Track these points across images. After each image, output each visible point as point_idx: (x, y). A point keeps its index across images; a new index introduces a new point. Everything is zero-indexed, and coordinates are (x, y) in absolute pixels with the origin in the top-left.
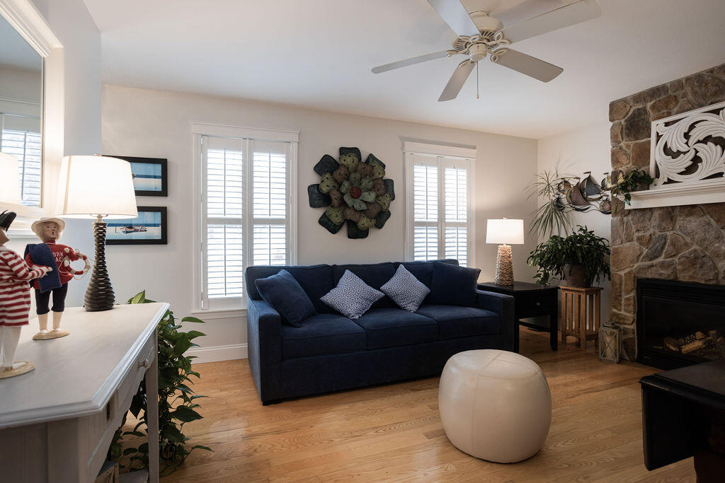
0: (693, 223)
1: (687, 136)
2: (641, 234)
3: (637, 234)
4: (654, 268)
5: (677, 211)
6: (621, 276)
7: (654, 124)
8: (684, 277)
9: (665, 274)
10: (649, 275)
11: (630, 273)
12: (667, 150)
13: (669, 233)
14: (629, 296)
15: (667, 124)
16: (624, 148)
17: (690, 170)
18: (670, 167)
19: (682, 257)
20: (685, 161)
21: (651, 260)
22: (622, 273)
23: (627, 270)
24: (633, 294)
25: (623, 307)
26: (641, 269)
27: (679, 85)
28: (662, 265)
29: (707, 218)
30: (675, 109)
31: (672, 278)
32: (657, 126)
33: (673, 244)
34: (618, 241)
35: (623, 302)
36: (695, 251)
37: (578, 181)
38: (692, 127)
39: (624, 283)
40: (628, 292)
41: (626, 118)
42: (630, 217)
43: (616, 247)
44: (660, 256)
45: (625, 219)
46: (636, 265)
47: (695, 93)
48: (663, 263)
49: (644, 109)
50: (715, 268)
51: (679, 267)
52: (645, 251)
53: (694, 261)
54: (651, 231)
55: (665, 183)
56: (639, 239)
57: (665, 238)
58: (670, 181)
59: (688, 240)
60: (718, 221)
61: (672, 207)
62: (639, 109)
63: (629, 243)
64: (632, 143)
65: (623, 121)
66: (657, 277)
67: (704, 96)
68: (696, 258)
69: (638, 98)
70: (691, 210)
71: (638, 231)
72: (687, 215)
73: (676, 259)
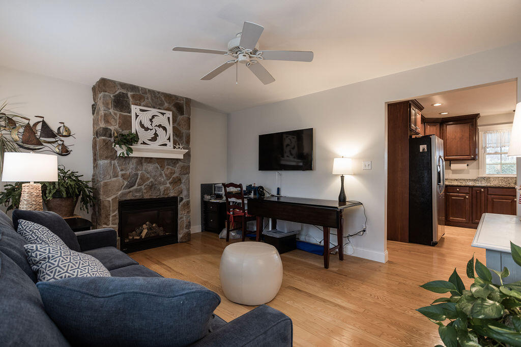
0: (150, 167)
1: (151, 120)
2: (123, 172)
3: (120, 173)
4: (131, 193)
5: (143, 161)
6: (109, 201)
7: (133, 107)
8: (147, 196)
9: (138, 195)
10: (129, 197)
11: (116, 198)
12: (142, 126)
13: (139, 173)
14: (114, 213)
15: (140, 110)
16: (112, 113)
17: (154, 139)
18: (144, 136)
19: (146, 185)
20: (151, 134)
21: (129, 188)
22: (110, 199)
23: (113, 197)
24: (117, 212)
25: (111, 223)
26: (123, 194)
27: (145, 91)
28: (137, 191)
29: (157, 165)
30: (143, 103)
31: (141, 197)
32: (135, 109)
33: (141, 178)
34: (108, 177)
35: (111, 219)
36: (152, 182)
37: (27, 122)
38: (153, 117)
39: (111, 205)
40: (114, 211)
41: (114, 94)
42: (116, 162)
43: (106, 181)
44: (135, 185)
45: (113, 162)
46: (120, 193)
47: (152, 99)
48: (137, 189)
49: (127, 94)
50: (160, 190)
51: (145, 191)
52: (126, 183)
53: (151, 187)
54: (130, 170)
55: (142, 144)
56: (123, 175)
57: (137, 175)
58: (144, 143)
59: (148, 176)
60: (161, 167)
61: (142, 158)
62: (123, 93)
63: (115, 178)
64: (118, 113)
65: (112, 96)
66: (133, 198)
67: (156, 104)
68: (152, 185)
69: (123, 85)
70: (150, 160)
71: (122, 170)
72: (148, 163)
73: (143, 187)
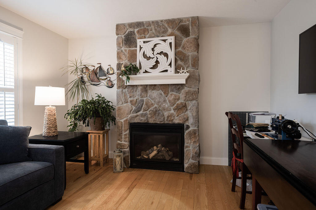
0: (155, 94)
1: (153, 49)
2: (132, 99)
3: (130, 99)
4: (138, 117)
5: (148, 88)
6: (122, 122)
7: (138, 41)
8: (151, 121)
9: (143, 120)
10: (136, 120)
11: (126, 120)
12: (145, 56)
13: (145, 99)
14: (126, 133)
15: (144, 42)
16: (124, 51)
17: (154, 67)
18: (146, 65)
19: (150, 111)
20: (152, 62)
21: (136, 113)
22: (122, 121)
23: (125, 119)
24: (128, 132)
25: (123, 139)
26: (132, 118)
27: (149, 24)
28: (142, 115)
29: (160, 91)
30: (147, 36)
31: (146, 122)
32: (140, 42)
33: (146, 104)
34: (121, 103)
35: (123, 137)
36: (156, 107)
37: (94, 68)
38: (155, 46)
39: (123, 126)
40: (125, 131)
41: (125, 35)
42: (126, 90)
43: (119, 106)
44: (141, 110)
45: (124, 90)
46: (129, 116)
47: (156, 30)
48: (142, 114)
49: (134, 32)
50: (164, 115)
51: (149, 116)
52: (134, 108)
53: (156, 112)
54: (137, 97)
55: (144, 72)
56: (131, 101)
57: (143, 101)
58: (146, 72)
59: (153, 102)
60: (164, 93)
61: (146, 85)
62: (131, 32)
63: (126, 104)
64: (128, 49)
65: (123, 36)
66: (139, 121)
67: (159, 32)
68: (156, 111)
69: (131, 25)
70: (154, 87)
71: (130, 97)
72: (153, 90)
73: (148, 112)
